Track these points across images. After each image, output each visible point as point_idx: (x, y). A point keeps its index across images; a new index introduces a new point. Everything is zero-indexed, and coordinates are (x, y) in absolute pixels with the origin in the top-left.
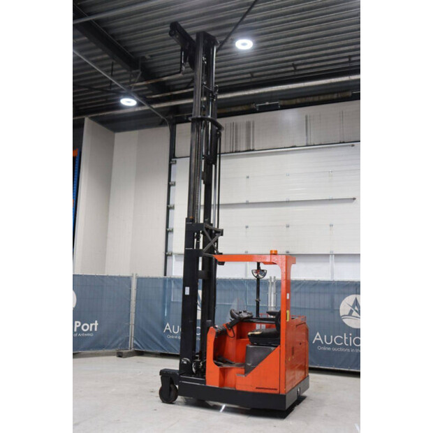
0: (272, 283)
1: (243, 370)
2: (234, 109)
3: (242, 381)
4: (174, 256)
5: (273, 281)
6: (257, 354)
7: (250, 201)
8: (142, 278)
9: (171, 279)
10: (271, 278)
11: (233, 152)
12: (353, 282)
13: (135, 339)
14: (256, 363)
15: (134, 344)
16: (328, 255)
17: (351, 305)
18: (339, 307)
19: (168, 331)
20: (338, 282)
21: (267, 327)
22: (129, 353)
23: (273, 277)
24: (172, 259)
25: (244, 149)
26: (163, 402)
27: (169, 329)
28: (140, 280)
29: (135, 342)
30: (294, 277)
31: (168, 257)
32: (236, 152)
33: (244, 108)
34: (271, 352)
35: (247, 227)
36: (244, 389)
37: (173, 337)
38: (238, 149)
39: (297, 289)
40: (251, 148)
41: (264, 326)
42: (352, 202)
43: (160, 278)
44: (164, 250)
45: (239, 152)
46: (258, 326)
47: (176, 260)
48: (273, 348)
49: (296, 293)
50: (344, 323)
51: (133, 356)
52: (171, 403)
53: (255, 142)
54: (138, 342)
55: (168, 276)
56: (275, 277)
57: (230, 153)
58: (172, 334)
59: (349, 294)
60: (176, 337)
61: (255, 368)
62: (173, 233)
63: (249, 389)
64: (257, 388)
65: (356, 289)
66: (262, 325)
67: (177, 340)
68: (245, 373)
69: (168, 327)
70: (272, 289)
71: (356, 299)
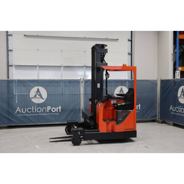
0: (82, 82)
4: (14, 66)
5: (82, 80)
10: (81, 78)
12: (120, 80)
14: (124, 118)
17: (119, 91)
19: (18, 112)
23: (82, 78)
24: (13, 68)
26: (74, 145)
27: (20, 110)
31: (10, 67)
35: (62, 51)
36: (119, 131)
37: (22, 115)
42: (117, 41)
44: (6, 62)
48: (130, 111)
52: (79, 145)
58: (22, 113)
59: (118, 86)
60: (25, 115)
61: (124, 120)
62: (12, 52)
63: (122, 131)
64: (125, 130)
65: (121, 84)
66: (114, 101)
67: (25, 117)
68: (117, 124)
69: (18, 110)
70: (82, 84)
71: (121, 88)
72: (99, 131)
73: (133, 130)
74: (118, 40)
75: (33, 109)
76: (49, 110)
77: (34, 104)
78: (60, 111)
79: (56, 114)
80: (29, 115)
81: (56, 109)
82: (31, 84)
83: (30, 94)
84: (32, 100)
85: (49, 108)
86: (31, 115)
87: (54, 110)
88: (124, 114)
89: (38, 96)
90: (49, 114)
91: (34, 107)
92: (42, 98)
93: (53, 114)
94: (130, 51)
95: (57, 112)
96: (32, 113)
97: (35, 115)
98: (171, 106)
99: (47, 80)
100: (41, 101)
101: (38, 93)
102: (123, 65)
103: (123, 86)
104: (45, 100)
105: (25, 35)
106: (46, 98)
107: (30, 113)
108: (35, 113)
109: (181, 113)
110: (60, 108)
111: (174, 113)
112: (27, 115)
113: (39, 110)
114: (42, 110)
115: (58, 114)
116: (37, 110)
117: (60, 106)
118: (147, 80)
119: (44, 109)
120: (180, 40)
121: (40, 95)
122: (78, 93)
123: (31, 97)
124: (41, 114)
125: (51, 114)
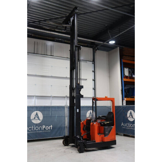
2: (47, 38)
5: (66, 107)
7: (53, 76)
10: (65, 105)
11: (45, 55)
12: (90, 106)
20: (86, 106)
25: (50, 55)
32: (46, 55)
33: (52, 39)
34: (112, 128)
35: (51, 86)
38: (47, 54)
40: (52, 55)
45: (48, 55)
53: (54, 53)
57: (44, 55)
63: (109, 141)
68: (105, 136)
72: (95, 142)
73: (114, 140)
74: (87, 79)
75: (33, 128)
76: (44, 128)
77: (34, 124)
78: (51, 129)
79: (48, 131)
80: (29, 132)
81: (49, 128)
83: (31, 116)
84: (32, 121)
85: (44, 127)
87: (47, 128)
88: (109, 129)
89: (36, 118)
90: (43, 131)
92: (39, 119)
93: (46, 131)
94: (94, 87)
95: (49, 130)
96: (32, 131)
98: (122, 123)
99: (43, 106)
100: (38, 122)
101: (37, 116)
102: (105, 97)
104: (41, 121)
106: (42, 119)
107: (30, 131)
108: (34, 131)
109: (131, 127)
110: (51, 126)
111: (125, 128)
113: (37, 128)
114: (39, 128)
115: (50, 131)
116: (35, 128)
117: (51, 125)
118: (105, 106)
119: (41, 128)
120: (124, 81)
121: (38, 117)
122: (64, 115)
124: (38, 132)
125: (45, 131)
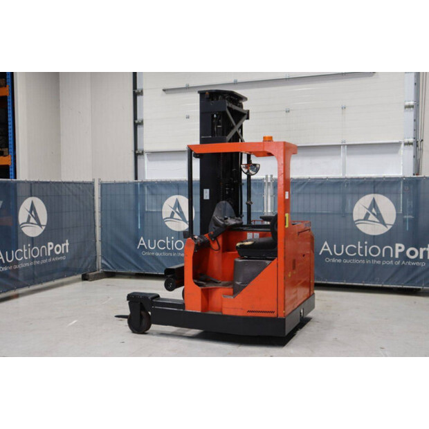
0: (269, 183)
1: (231, 291)
3: (230, 304)
4: (145, 155)
5: (269, 181)
6: (248, 271)
8: (106, 184)
9: (144, 184)
10: (267, 176)
12: (370, 179)
13: (103, 257)
14: (247, 281)
15: (102, 264)
16: (338, 146)
17: (368, 206)
18: (352, 210)
19: (142, 247)
20: (352, 179)
21: (261, 236)
22: (96, 275)
23: (269, 177)
24: (144, 158)
26: (134, 332)
27: (144, 244)
28: (104, 186)
29: (104, 262)
30: (294, 175)
31: (139, 157)
34: (265, 266)
36: (232, 313)
37: (149, 254)
39: (300, 190)
41: (257, 235)
43: (130, 183)
44: (133, 148)
46: (249, 235)
47: (149, 160)
48: (268, 262)
49: (298, 194)
50: (358, 230)
51: (101, 278)
52: (144, 333)
54: (107, 262)
55: (139, 180)
56: (272, 176)
58: (148, 250)
59: (365, 194)
60: (153, 254)
61: (245, 287)
62: (143, 126)
63: (240, 313)
64: (248, 311)
65: (374, 187)
66: (255, 234)
67: (154, 257)
68: (233, 295)
69: (142, 242)
70: (269, 190)
71: (374, 200)
72: (184, 307)
73: (274, 315)
75: (168, 242)
77: (171, 232)
80: (161, 254)
82: (164, 191)
83: (163, 210)
86: (164, 254)
89: (176, 216)
91: (170, 240)
92: (184, 219)
96: (166, 250)
97: (171, 254)
100: (184, 226)
101: (177, 210)
102: (264, 138)
103: (378, 193)
105: (164, 90)
107: (162, 251)
108: (171, 251)
112: (157, 254)
113: (179, 245)
116: (175, 245)
121: (181, 214)
122: (261, 211)
123: (164, 218)
